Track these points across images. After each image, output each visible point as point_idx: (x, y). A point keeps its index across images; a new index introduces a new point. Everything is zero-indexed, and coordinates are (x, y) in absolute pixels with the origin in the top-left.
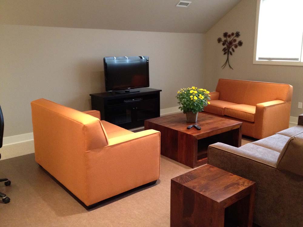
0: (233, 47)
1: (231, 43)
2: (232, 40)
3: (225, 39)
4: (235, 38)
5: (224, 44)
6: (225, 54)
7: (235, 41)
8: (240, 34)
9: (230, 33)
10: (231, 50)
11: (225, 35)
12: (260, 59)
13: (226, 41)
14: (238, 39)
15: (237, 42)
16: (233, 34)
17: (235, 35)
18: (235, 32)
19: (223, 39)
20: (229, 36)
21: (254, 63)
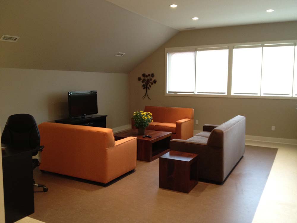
0: (150, 84)
1: (148, 81)
2: (149, 79)
3: (143, 78)
4: (151, 78)
5: (143, 82)
6: (144, 89)
7: (151, 80)
8: (154, 75)
9: (147, 74)
10: (148, 86)
11: (144, 75)
12: (169, 92)
13: (144, 80)
14: (153, 79)
15: (152, 81)
16: (149, 75)
17: (151, 76)
18: (151, 74)
19: (142, 78)
20: (147, 76)
21: (165, 95)
